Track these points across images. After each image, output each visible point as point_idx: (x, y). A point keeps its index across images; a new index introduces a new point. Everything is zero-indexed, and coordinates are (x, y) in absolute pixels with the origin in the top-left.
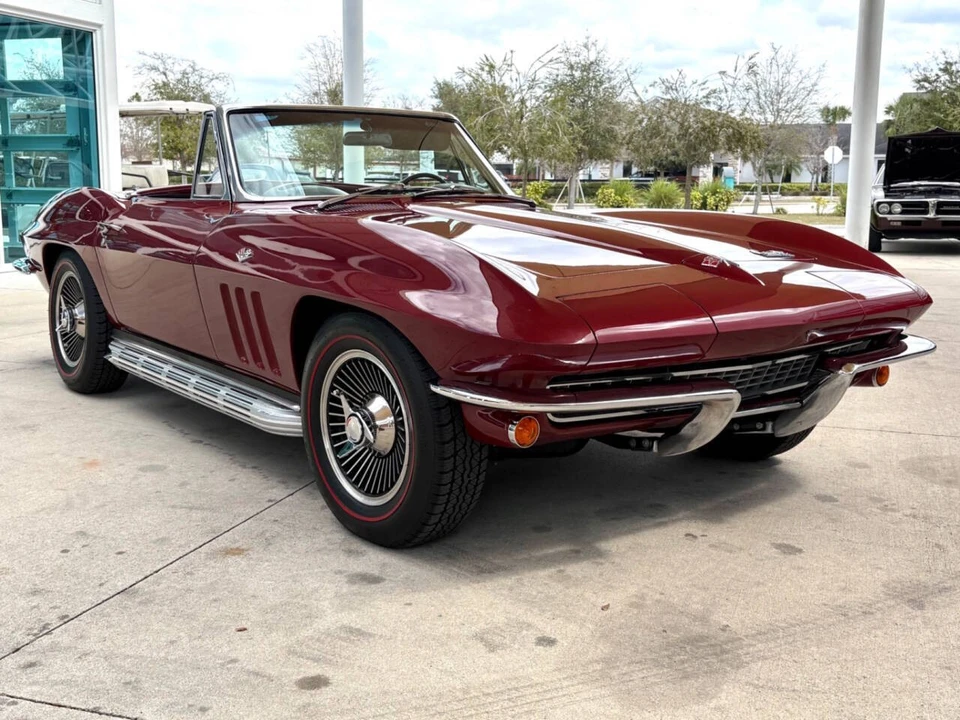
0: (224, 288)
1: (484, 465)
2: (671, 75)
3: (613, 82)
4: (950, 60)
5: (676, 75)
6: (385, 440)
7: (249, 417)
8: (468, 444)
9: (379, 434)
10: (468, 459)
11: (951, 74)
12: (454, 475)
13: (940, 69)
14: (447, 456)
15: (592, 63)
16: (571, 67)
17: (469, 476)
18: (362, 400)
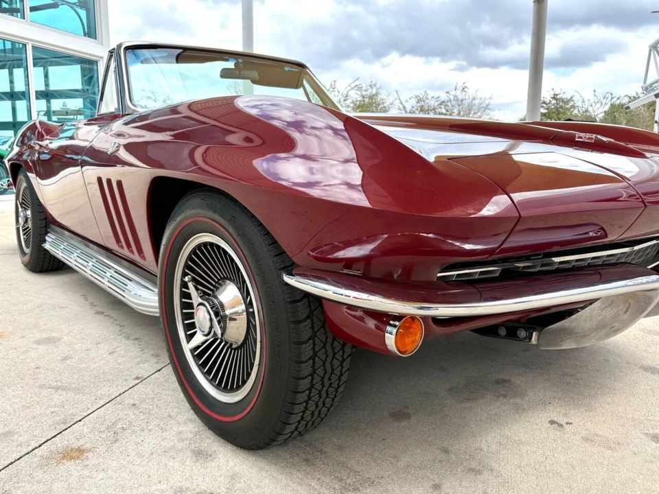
0: (100, 180)
1: (346, 365)
2: (420, 93)
3: (385, 105)
4: (556, 93)
5: (423, 93)
6: (236, 331)
7: (124, 297)
8: (330, 341)
9: (230, 324)
10: (329, 359)
11: (557, 100)
12: (312, 379)
13: (552, 98)
14: (303, 359)
15: (374, 95)
16: (364, 97)
17: (330, 379)
18: (214, 286)
